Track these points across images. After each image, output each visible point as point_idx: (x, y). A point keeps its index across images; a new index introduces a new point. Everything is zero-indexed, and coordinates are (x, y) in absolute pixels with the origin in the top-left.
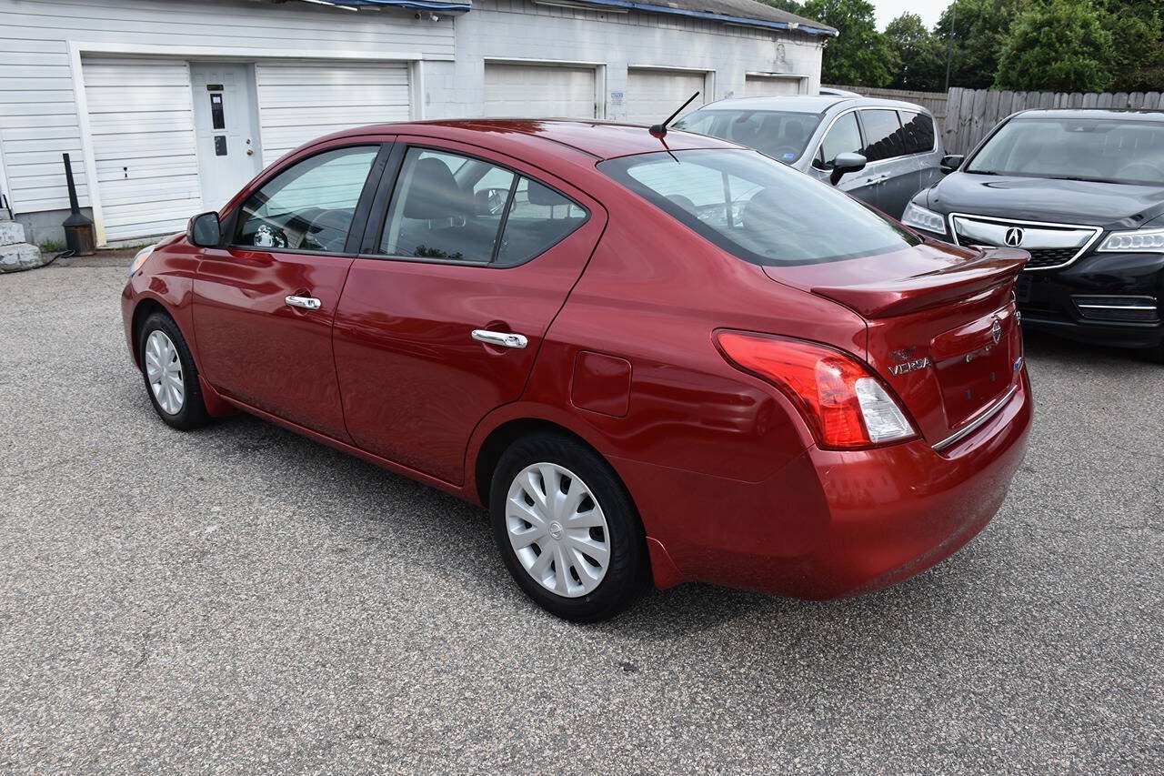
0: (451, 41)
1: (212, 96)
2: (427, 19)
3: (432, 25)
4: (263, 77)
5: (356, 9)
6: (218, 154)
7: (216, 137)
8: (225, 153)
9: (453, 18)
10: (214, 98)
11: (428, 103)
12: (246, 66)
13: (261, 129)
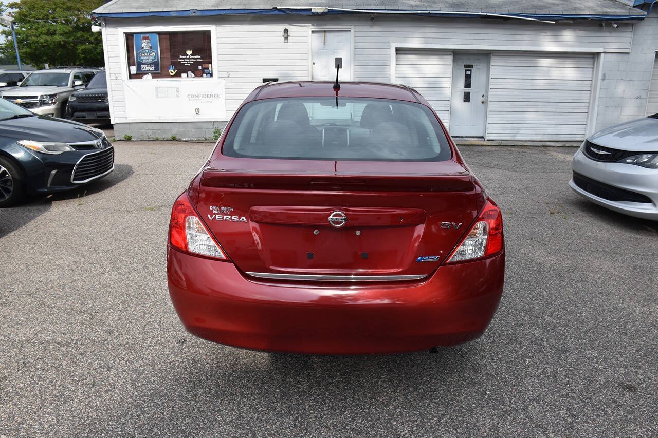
0: (629, 40)
1: (466, 71)
2: (610, 26)
3: (615, 30)
4: (495, 61)
5: (554, 22)
6: (465, 101)
7: (465, 92)
8: (469, 101)
9: (632, 25)
10: (467, 72)
11: (604, 79)
12: (486, 56)
13: (490, 90)
